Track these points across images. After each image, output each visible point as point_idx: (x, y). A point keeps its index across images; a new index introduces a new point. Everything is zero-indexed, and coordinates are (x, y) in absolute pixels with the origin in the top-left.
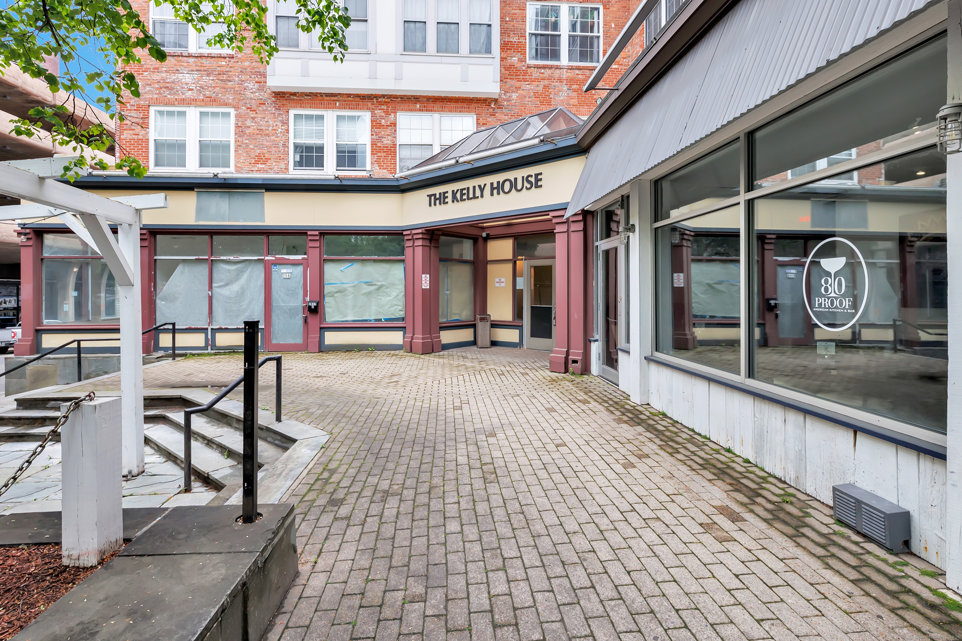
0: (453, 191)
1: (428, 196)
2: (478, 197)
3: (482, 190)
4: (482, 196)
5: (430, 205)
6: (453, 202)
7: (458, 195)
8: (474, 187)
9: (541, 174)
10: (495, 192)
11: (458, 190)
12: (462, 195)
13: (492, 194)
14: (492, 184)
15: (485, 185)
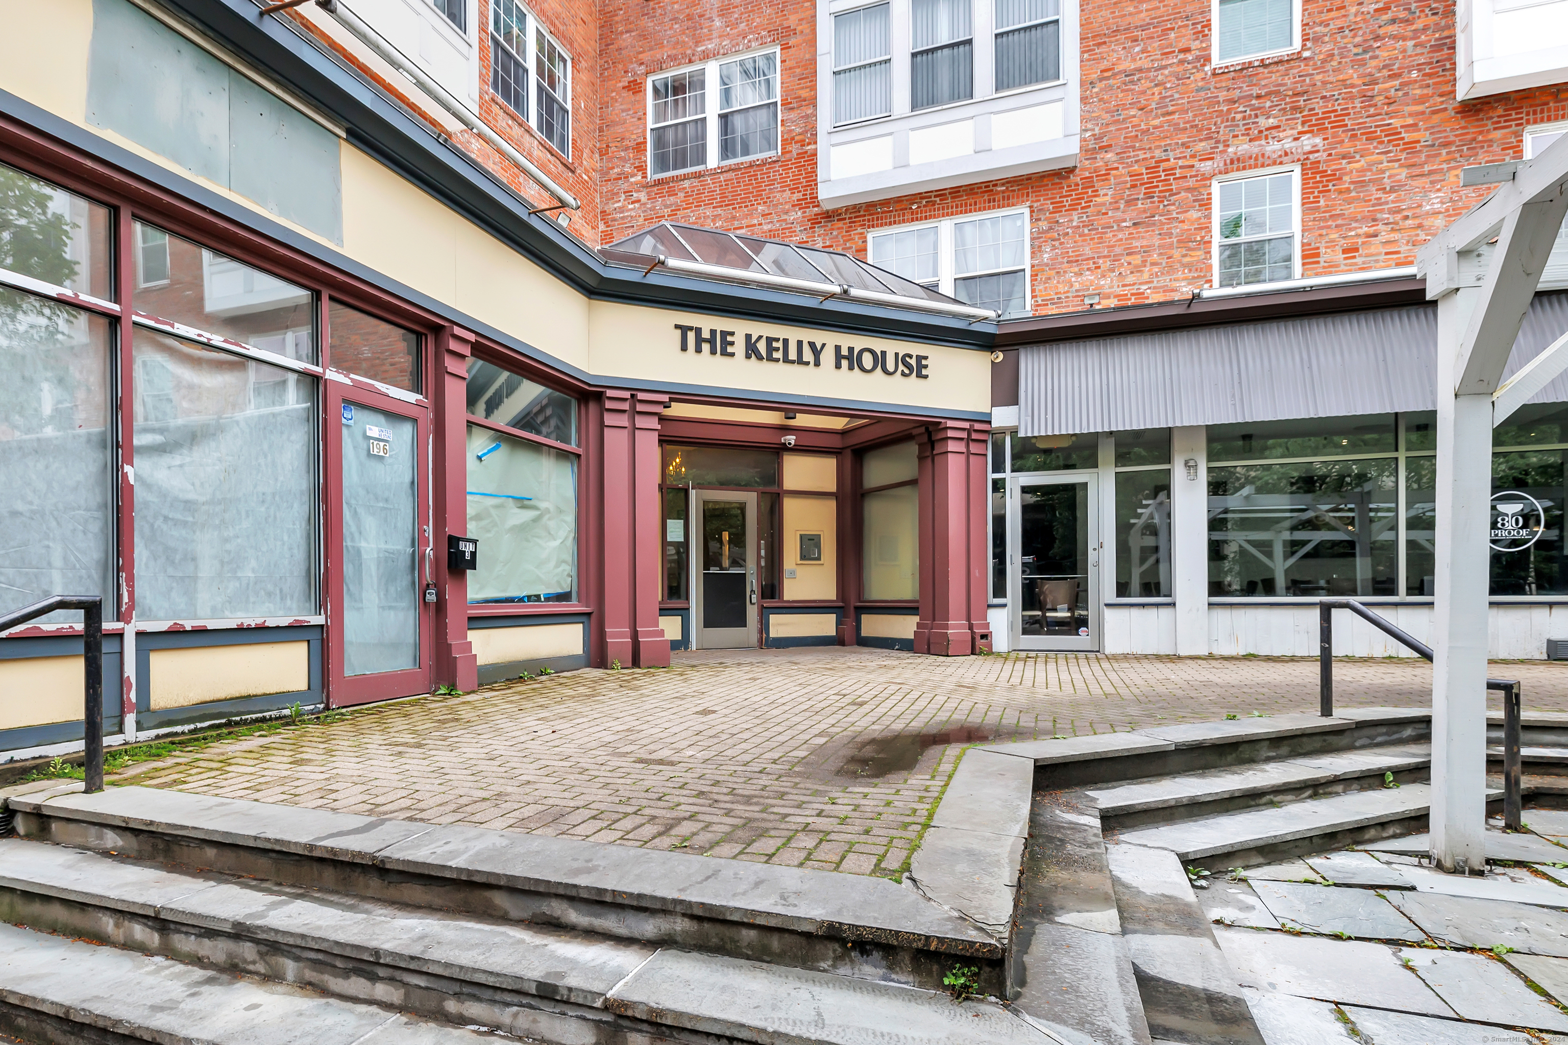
0: (748, 337)
1: (677, 327)
2: (808, 363)
3: (817, 352)
4: (817, 364)
5: (684, 348)
6: (748, 357)
7: (762, 347)
8: (800, 343)
9: (926, 358)
10: (845, 363)
11: (760, 337)
12: (770, 349)
13: (838, 366)
14: (838, 348)
15: (824, 345)
